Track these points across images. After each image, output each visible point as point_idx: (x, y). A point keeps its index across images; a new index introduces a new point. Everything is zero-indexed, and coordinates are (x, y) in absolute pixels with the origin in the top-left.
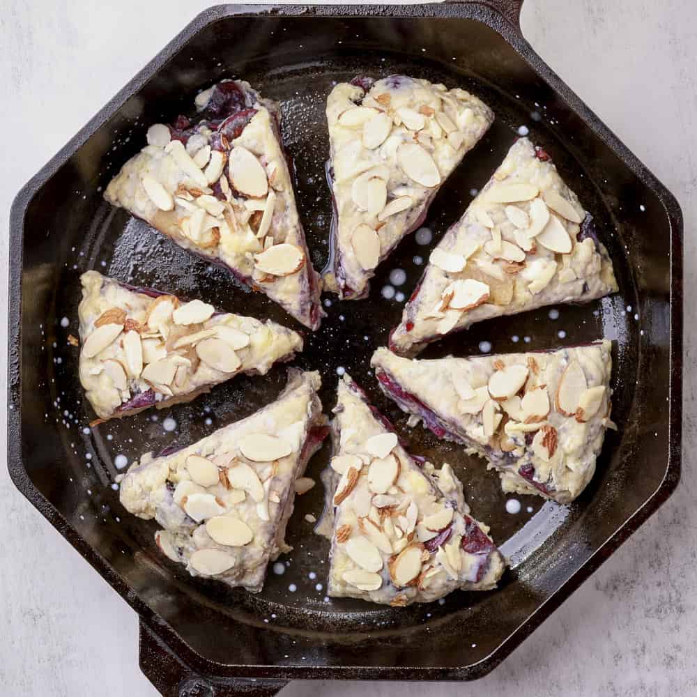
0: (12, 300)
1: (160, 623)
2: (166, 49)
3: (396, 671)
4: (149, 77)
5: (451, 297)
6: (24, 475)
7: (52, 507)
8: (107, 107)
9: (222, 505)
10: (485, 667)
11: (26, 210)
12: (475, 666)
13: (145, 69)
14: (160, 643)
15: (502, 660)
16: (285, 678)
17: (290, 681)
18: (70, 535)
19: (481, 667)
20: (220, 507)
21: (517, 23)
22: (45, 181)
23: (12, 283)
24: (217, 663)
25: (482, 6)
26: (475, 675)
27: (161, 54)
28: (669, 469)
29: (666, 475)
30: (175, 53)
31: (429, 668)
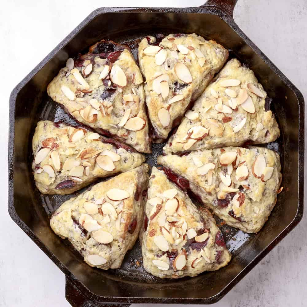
0: (10, 137)
1: (75, 279)
2: (78, 27)
3: (178, 300)
4: (70, 39)
5: (192, 133)
6: (15, 213)
7: (27, 227)
8: (52, 52)
9: (100, 224)
10: (217, 298)
11: (16, 97)
12: (213, 298)
13: (69, 35)
14: (75, 287)
15: (225, 295)
16: (130, 303)
17: (131, 304)
18: (36, 239)
19: (216, 298)
20: (99, 226)
21: (232, 16)
22: (25, 84)
23: (10, 129)
24: (99, 296)
25: (216, 9)
26: (213, 301)
27: (76, 29)
28: (298, 211)
29: (297, 214)
30: (82, 29)
31: (192, 299)
